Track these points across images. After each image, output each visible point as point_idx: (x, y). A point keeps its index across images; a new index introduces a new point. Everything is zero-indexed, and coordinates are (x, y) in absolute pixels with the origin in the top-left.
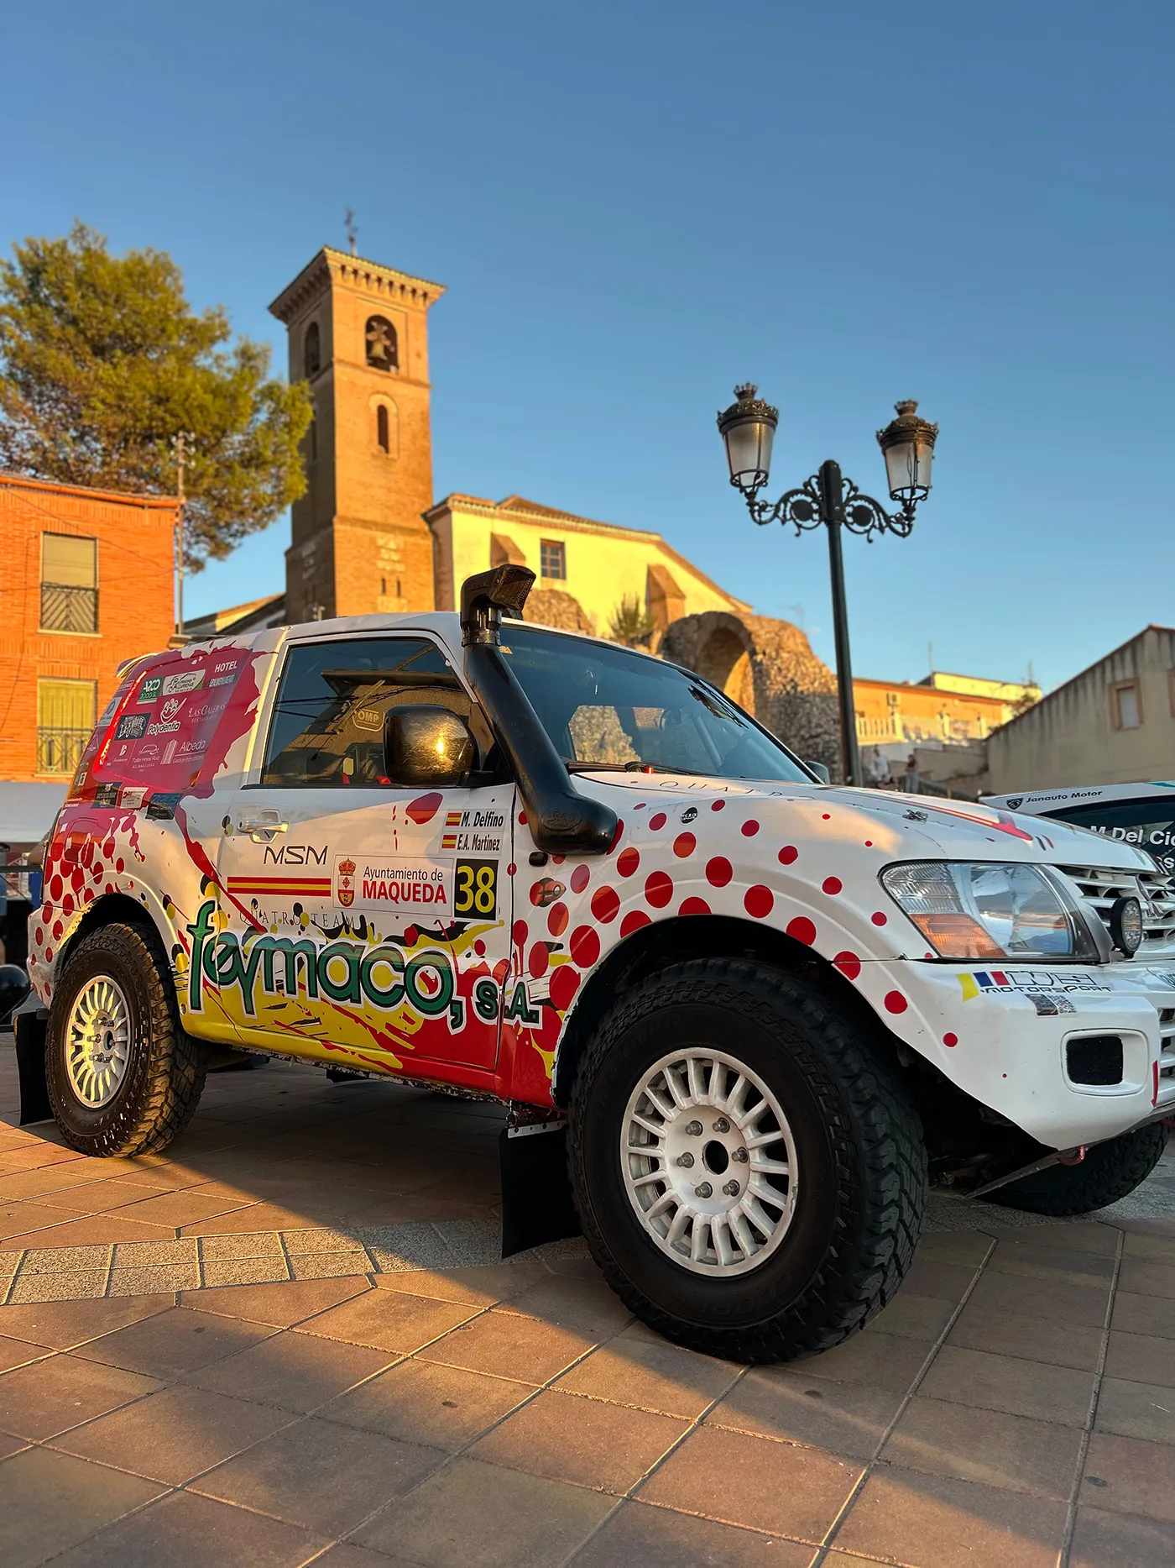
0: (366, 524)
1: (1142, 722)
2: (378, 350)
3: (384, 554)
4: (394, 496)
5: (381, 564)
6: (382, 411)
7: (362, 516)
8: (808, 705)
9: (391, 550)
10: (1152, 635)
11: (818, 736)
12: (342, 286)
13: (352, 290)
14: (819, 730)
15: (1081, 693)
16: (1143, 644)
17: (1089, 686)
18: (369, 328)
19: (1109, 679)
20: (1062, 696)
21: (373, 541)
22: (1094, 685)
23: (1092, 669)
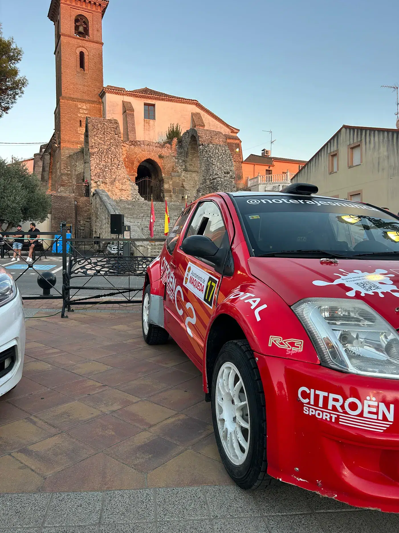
0: (73, 99)
1: (338, 170)
2: (81, 29)
3: (81, 111)
4: (86, 88)
5: (79, 115)
6: (82, 54)
7: (72, 96)
8: (214, 166)
9: (84, 109)
10: (344, 129)
11: (215, 179)
12: (64, 4)
13: (68, 5)
14: (216, 176)
15: (320, 157)
16: (341, 134)
17: (323, 155)
18: (76, 20)
19: (329, 152)
20: (314, 159)
21: (76, 106)
22: (324, 154)
23: (324, 147)
